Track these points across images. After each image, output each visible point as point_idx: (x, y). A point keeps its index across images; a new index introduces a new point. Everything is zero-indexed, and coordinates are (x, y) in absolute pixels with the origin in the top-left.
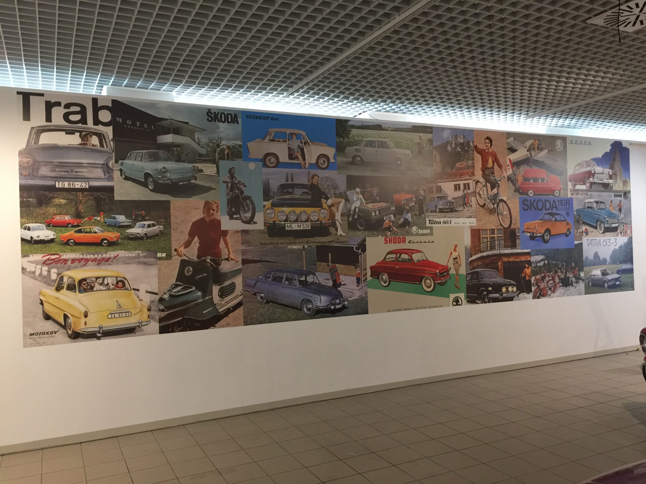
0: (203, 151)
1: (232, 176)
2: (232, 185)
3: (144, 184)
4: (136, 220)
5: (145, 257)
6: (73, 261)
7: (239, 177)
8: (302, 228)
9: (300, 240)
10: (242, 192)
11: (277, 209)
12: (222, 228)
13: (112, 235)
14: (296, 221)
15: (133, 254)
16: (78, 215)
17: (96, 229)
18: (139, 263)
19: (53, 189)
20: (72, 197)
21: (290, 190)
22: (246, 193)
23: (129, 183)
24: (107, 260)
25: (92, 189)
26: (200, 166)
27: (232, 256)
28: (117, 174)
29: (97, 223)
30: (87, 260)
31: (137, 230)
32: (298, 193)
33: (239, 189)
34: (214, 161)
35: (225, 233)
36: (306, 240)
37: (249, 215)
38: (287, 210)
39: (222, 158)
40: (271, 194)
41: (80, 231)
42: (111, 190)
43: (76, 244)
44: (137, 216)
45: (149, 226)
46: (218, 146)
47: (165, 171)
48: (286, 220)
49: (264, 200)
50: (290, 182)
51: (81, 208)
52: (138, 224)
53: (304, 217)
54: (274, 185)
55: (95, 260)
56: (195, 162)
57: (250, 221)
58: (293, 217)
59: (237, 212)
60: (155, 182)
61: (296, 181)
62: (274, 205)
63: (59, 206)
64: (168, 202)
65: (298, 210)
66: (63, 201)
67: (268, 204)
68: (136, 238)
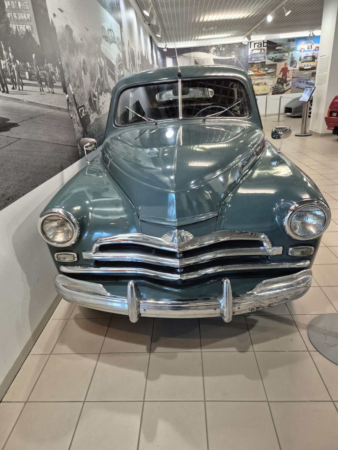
0: (286, 50)
1: (292, 56)
2: (292, 58)
3: (272, 60)
4: (269, 69)
5: (271, 77)
6: (257, 79)
7: (294, 56)
8: (308, 68)
9: (308, 71)
10: (294, 60)
11: (302, 63)
12: (288, 69)
13: (264, 73)
14: (307, 66)
15: (268, 77)
16: (258, 69)
17: (261, 71)
18: (269, 79)
19: (254, 63)
21: (307, 58)
22: (295, 60)
23: (269, 60)
24: (263, 78)
25: (261, 62)
26: (285, 54)
27: (290, 76)
28: (266, 58)
29: (262, 70)
30: (259, 79)
31: (269, 71)
32: (309, 58)
33: (293, 59)
34: (288, 52)
35: (289, 71)
36: (309, 71)
37: (295, 65)
38: (305, 63)
39: (290, 51)
40: (301, 59)
41: (258, 72)
42: (265, 62)
43: (258, 75)
44: (270, 68)
45: (272, 70)
46: (290, 48)
47: (277, 56)
48: (304, 66)
49: (300, 61)
50: (307, 56)
51: (259, 67)
52: (270, 70)
53: (309, 65)
54: (302, 57)
56: (284, 53)
57: (295, 67)
58: (306, 65)
59: (292, 65)
60: (274, 59)
61: (308, 55)
62: (302, 62)
64: (277, 64)
65: (308, 63)
66: (256, 66)
67: (300, 62)
68: (269, 73)
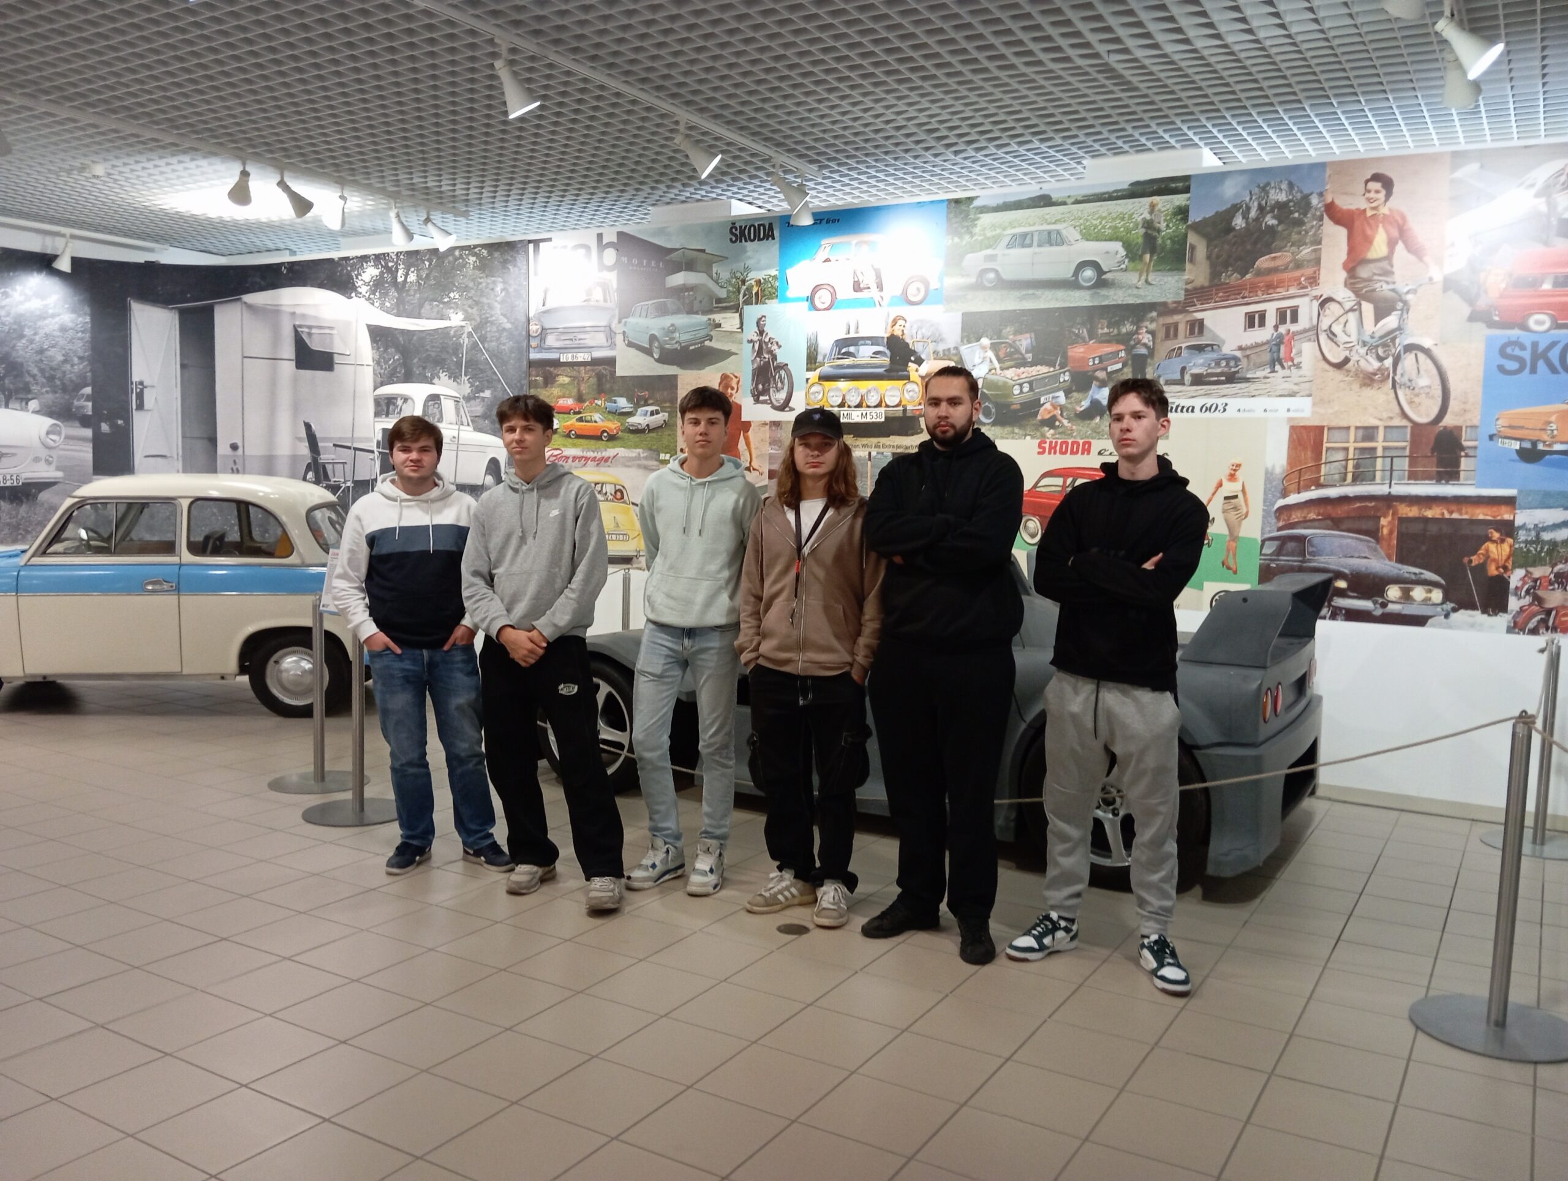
0: (723, 294)
1: (761, 332)
2: (760, 347)
3: (648, 352)
4: (638, 403)
5: (646, 458)
6: (575, 458)
7: (771, 331)
8: (868, 420)
9: (865, 441)
10: (775, 358)
11: (827, 384)
12: (743, 419)
13: (612, 425)
14: (859, 406)
15: (633, 453)
16: (580, 399)
17: (597, 416)
18: (639, 466)
19: (556, 363)
20: (574, 374)
21: (852, 349)
22: (781, 359)
23: (633, 351)
24: (607, 460)
25: (595, 362)
26: (718, 317)
27: (755, 464)
28: (619, 339)
29: (597, 409)
30: (587, 459)
31: (640, 419)
32: (865, 354)
33: (770, 352)
34: (737, 309)
35: (747, 426)
36: (874, 440)
37: (782, 396)
38: (843, 385)
39: (748, 302)
40: (820, 358)
41: (580, 420)
42: (611, 362)
43: (578, 436)
44: (639, 398)
45: (652, 414)
46: (744, 282)
47: (673, 329)
48: (842, 405)
49: (808, 370)
50: (852, 335)
51: (584, 388)
52: (640, 410)
53: (873, 400)
54: (826, 342)
55: (594, 459)
56: (711, 311)
57: (784, 406)
58: (853, 400)
59: (765, 392)
60: (662, 349)
61: (863, 333)
62: (824, 378)
63: (562, 385)
64: (675, 377)
65: (864, 386)
66: (567, 380)
67: (814, 375)
68: (637, 431)
